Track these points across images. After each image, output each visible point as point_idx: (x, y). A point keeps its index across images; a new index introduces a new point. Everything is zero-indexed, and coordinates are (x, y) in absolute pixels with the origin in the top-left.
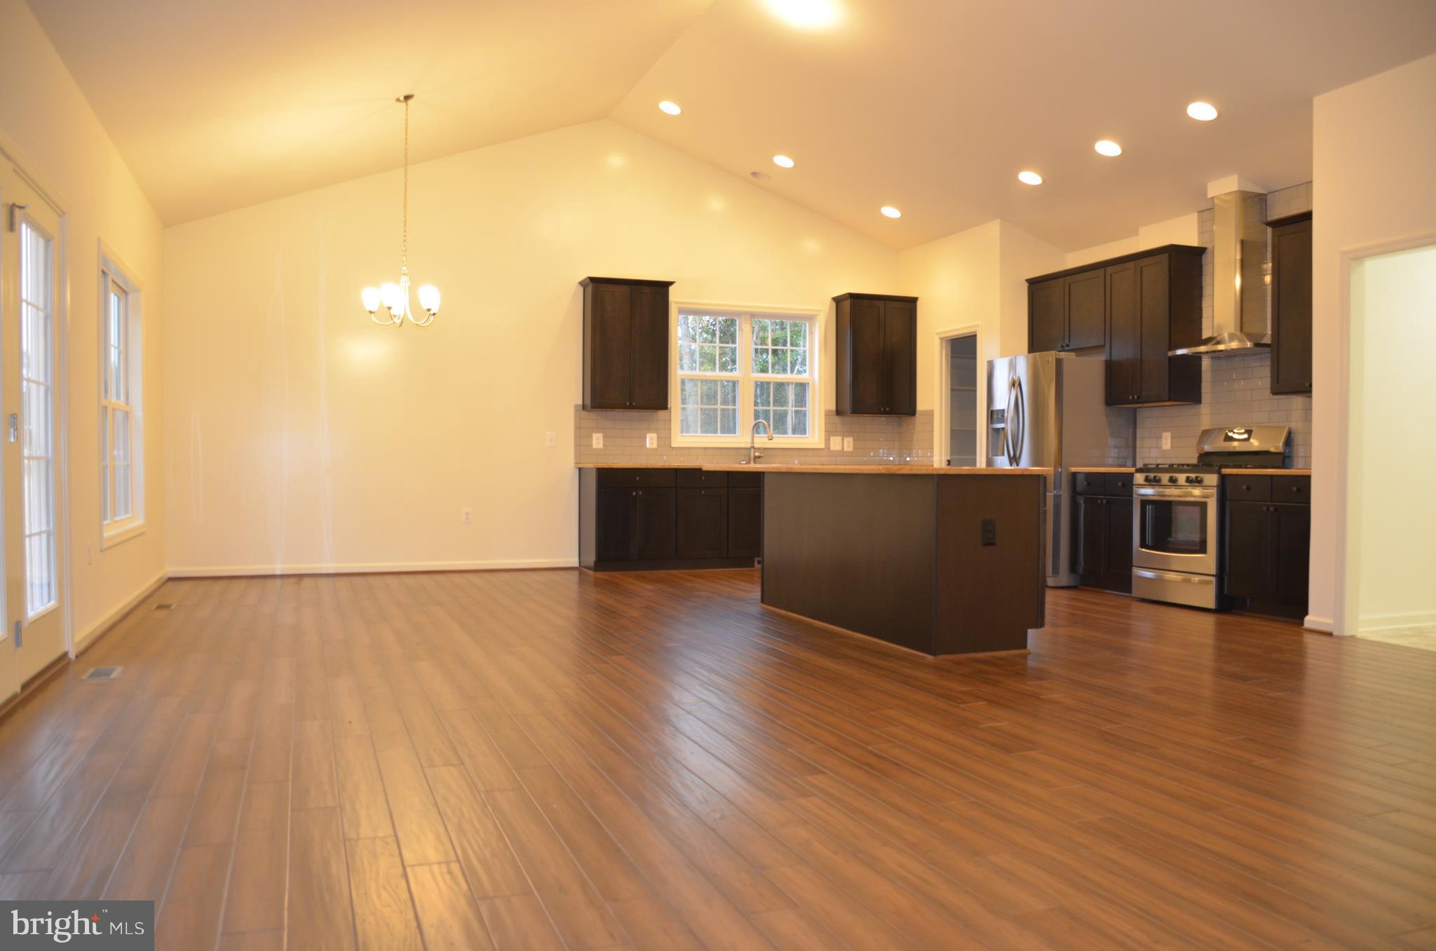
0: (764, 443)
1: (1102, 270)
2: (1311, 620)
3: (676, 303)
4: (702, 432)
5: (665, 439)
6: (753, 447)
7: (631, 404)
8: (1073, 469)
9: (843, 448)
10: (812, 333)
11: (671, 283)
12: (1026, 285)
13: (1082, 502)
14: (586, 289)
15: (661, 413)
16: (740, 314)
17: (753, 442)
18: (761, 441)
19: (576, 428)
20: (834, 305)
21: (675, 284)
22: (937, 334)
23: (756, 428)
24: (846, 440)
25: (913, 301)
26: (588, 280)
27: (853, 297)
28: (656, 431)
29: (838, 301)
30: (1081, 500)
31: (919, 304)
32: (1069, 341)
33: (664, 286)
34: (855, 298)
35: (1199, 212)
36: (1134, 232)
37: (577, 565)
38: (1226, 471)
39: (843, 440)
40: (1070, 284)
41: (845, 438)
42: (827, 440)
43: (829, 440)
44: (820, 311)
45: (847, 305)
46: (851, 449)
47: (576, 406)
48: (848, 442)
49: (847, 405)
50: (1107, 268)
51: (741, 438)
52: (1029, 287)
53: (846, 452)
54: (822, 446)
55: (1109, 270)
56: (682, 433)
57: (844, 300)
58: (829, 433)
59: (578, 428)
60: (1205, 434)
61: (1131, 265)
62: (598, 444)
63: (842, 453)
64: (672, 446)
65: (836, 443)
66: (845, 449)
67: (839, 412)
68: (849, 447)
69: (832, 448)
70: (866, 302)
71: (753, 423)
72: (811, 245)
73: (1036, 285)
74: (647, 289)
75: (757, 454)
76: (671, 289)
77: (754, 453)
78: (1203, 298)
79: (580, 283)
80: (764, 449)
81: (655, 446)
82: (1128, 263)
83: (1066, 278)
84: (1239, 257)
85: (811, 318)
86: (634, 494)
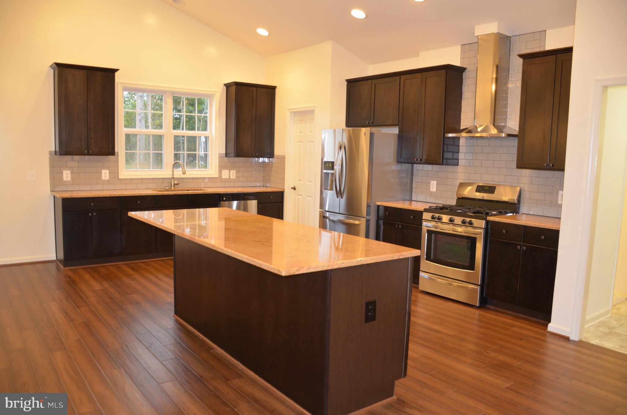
0: (180, 175)
1: (398, 77)
2: (552, 327)
3: (121, 83)
4: (139, 169)
5: (115, 173)
6: (174, 178)
7: (88, 152)
8: (379, 203)
9: (230, 177)
10: (211, 106)
11: (117, 70)
12: (346, 83)
13: (382, 224)
14: (55, 71)
15: (111, 157)
16: (165, 92)
17: (173, 174)
18: (178, 173)
19: (50, 167)
20: (225, 88)
21: (119, 71)
22: (289, 110)
23: (176, 165)
24: (231, 172)
25: (273, 88)
26: (55, 64)
27: (237, 84)
28: (108, 168)
29: (228, 86)
30: (381, 222)
31: (277, 90)
32: (374, 120)
33: (112, 72)
34: (238, 85)
35: (462, 45)
36: (416, 54)
37: (55, 259)
38: (489, 218)
39: (230, 172)
40: (375, 85)
41: (231, 171)
42: (220, 172)
43: (221, 172)
44: (217, 92)
45: (233, 89)
46: (234, 177)
47: (50, 152)
48: (233, 173)
49: (232, 150)
50: (402, 76)
51: (165, 172)
52: (347, 85)
53: (232, 179)
54: (217, 176)
55: (403, 77)
56: (126, 169)
57: (231, 86)
58: (222, 167)
59: (52, 167)
60: (462, 185)
61: (419, 75)
62: (67, 177)
63: (229, 180)
64: (119, 178)
65: (225, 174)
66: (231, 177)
67: (227, 155)
68: (233, 176)
69: (223, 177)
70: (245, 88)
71: (173, 163)
72: (211, 51)
73: (352, 84)
74: (99, 74)
75: (176, 182)
76: (117, 74)
77: (174, 181)
78: (462, 100)
79: (51, 66)
80: (180, 178)
81: (108, 178)
82: (417, 74)
83: (373, 81)
84: (494, 76)
85: (211, 96)
86: (90, 214)
